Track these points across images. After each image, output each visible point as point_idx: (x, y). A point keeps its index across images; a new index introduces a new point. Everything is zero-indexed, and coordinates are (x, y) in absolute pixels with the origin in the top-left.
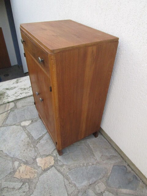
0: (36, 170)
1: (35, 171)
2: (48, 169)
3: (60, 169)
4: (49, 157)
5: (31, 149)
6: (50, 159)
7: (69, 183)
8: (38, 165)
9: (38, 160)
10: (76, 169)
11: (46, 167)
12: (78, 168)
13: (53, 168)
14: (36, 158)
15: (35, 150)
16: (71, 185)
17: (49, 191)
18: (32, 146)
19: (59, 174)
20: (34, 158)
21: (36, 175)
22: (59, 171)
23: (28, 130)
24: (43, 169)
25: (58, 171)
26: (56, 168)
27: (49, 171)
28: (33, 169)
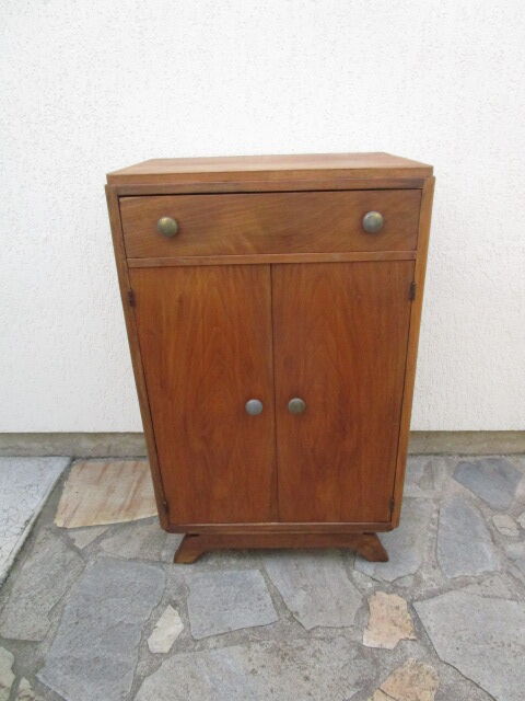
0: (411, 659)
1: (413, 667)
2: (417, 621)
3: (429, 589)
4: (374, 604)
5: (310, 650)
6: (382, 604)
7: (479, 584)
8: (390, 646)
9: (369, 640)
10: (439, 552)
11: (409, 626)
12: (439, 545)
13: (417, 605)
14: (360, 648)
15: (323, 639)
16: (487, 583)
17: (493, 645)
18: (301, 642)
19: (445, 598)
20: (354, 652)
21: (427, 667)
22: (432, 595)
23: (207, 634)
24: (412, 637)
25: (433, 597)
26: (421, 599)
27: (426, 623)
28: (400, 670)
